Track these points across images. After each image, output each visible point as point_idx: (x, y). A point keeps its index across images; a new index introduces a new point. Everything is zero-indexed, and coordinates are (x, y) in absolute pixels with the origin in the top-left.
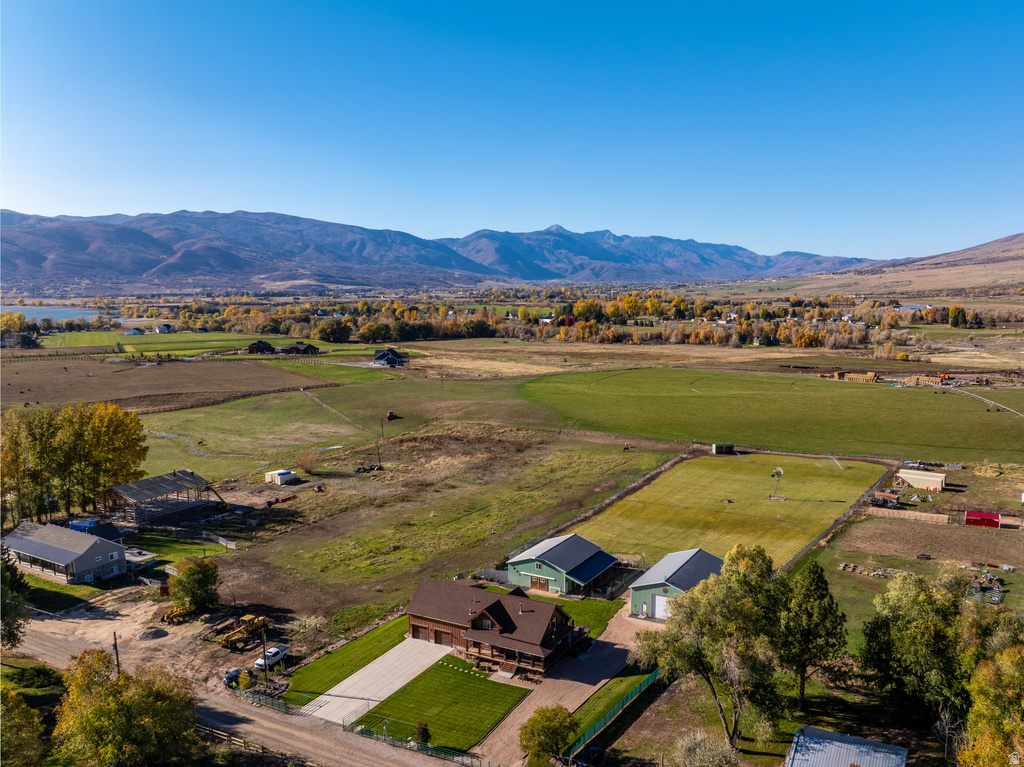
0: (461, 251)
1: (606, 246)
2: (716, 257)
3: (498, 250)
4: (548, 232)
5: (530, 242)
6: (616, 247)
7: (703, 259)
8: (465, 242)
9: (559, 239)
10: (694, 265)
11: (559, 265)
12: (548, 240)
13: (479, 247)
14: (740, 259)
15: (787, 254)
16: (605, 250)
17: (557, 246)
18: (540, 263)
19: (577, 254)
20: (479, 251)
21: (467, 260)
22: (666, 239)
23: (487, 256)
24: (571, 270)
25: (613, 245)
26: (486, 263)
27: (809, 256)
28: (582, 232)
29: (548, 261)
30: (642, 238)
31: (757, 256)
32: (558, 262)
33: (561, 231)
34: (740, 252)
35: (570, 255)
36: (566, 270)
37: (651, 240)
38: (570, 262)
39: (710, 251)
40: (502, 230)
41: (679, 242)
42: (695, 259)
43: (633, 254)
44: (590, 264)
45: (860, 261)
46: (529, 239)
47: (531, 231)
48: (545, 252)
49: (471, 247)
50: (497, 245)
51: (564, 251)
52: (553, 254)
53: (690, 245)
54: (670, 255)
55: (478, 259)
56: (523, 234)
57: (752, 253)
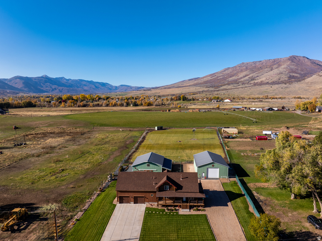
0: (9, 83)
1: (63, 82)
2: (100, 86)
3: (23, 83)
4: (42, 77)
5: (36, 80)
6: (67, 83)
7: (96, 87)
8: (10, 80)
9: (46, 80)
10: (93, 89)
11: (47, 88)
12: (42, 80)
13: (16, 82)
14: (108, 87)
15: (122, 85)
16: (63, 83)
17: (46, 82)
18: (40, 87)
19: (53, 85)
20: (16, 83)
21: (12, 86)
22: (84, 80)
23: (20, 85)
24: (51, 90)
25: (66, 82)
26: (19, 87)
27: (129, 86)
28: (54, 77)
29: (43, 87)
30: (75, 80)
31: (113, 86)
32: (46, 87)
33: (47, 77)
34: (107, 85)
35: (51, 85)
36: (50, 90)
37: (79, 81)
38: (51, 87)
39: (98, 84)
40: (25, 76)
41: (88, 81)
42: (93, 87)
43: (73, 85)
44: (58, 88)
45: (143, 87)
46: (35, 79)
47: (36, 77)
48: (42, 84)
49: (13, 82)
50: (23, 81)
51: (48, 84)
52: (44, 84)
53: (91, 82)
54: (85, 85)
55: (16, 86)
56: (33, 78)
57: (111, 85)
